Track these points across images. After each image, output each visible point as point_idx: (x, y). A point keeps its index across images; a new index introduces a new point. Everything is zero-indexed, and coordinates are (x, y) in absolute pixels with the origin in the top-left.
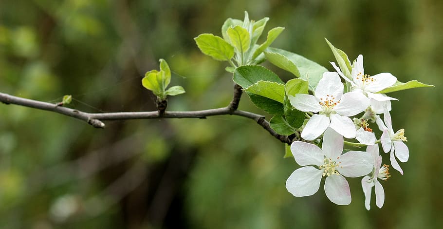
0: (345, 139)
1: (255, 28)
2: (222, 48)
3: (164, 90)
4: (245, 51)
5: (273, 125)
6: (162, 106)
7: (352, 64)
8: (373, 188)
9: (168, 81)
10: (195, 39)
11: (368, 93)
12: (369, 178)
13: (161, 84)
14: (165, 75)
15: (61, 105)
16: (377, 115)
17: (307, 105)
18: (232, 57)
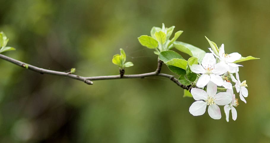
0: (218, 87)
1: (168, 31)
2: (152, 42)
3: (123, 64)
4: (164, 43)
5: (180, 80)
6: (122, 73)
7: (219, 49)
8: (230, 111)
9: (125, 60)
10: (138, 38)
11: (228, 63)
12: (228, 106)
13: (121, 62)
14: (124, 56)
15: (70, 74)
16: (231, 74)
17: (198, 70)
18: (157, 47)
